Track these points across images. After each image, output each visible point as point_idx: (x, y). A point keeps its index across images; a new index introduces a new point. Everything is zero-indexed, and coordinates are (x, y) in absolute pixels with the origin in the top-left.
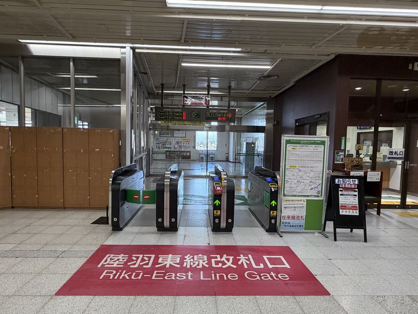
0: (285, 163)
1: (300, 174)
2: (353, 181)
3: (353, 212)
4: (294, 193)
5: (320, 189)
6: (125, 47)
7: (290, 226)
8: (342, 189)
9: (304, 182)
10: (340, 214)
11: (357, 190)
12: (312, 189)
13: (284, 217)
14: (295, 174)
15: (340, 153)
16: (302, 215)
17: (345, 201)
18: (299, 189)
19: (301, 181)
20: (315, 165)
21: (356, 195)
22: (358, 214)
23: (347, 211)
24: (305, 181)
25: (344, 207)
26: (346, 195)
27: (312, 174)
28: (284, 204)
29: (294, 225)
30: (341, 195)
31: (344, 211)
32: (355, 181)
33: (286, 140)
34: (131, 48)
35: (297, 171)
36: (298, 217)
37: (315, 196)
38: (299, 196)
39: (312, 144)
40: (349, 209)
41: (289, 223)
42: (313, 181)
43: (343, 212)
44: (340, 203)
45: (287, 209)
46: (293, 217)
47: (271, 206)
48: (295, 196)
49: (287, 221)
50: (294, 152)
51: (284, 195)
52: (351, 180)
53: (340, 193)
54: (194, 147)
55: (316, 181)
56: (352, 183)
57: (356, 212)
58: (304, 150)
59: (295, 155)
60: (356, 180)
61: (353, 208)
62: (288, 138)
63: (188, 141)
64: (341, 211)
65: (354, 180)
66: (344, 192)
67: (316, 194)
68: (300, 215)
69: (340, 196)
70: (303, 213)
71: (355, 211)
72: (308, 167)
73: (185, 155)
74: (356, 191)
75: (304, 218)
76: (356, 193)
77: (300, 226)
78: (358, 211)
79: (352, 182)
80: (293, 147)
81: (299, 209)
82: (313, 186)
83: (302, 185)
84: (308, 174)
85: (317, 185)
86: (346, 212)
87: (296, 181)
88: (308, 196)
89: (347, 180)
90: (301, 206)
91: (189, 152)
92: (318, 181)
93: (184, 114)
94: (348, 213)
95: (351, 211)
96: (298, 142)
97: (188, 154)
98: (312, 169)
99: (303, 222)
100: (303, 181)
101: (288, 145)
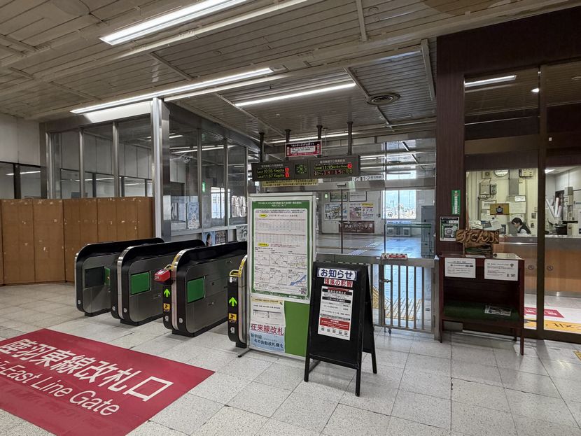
0: (253, 239)
1: (275, 257)
2: (347, 274)
3: (340, 333)
4: (268, 289)
5: (306, 285)
6: (151, 99)
7: (262, 342)
8: (326, 288)
9: (279, 271)
10: (319, 333)
11: (352, 291)
12: (292, 284)
13: (254, 326)
14: (267, 257)
15: (451, 222)
16: (281, 327)
17: (330, 309)
18: (274, 283)
19: (276, 268)
20: (295, 243)
21: (349, 302)
22: (348, 339)
23: (331, 329)
24: (282, 270)
25: (327, 322)
26: (333, 299)
27: (291, 259)
28: (253, 305)
29: (268, 341)
30: (324, 298)
31: (326, 328)
32: (351, 274)
33: (253, 203)
34: (159, 98)
35: (269, 251)
36: (274, 329)
37: (299, 297)
38: (274, 294)
39: (288, 206)
40: (335, 326)
41: (260, 337)
42: (294, 270)
43: (323, 329)
44: (321, 312)
45: (258, 314)
46: (267, 329)
47: (230, 305)
48: (269, 293)
49: (258, 333)
50: (263, 221)
51: (253, 291)
52: (345, 271)
53: (323, 294)
54: (379, 215)
55: (298, 270)
56: (345, 278)
57: (346, 334)
58: (277, 218)
59: (265, 226)
60: (353, 272)
61: (341, 325)
62: (255, 200)
63: (370, 207)
64: (320, 327)
65: (349, 272)
66: (329, 294)
67: (300, 294)
68: (277, 327)
69: (322, 300)
70: (281, 323)
71: (343, 331)
72: (284, 246)
73: (366, 226)
74: (350, 294)
75: (283, 332)
76: (350, 298)
77: (278, 345)
78: (349, 332)
79: (345, 276)
80: (262, 214)
81: (274, 316)
82: (295, 279)
83: (277, 277)
84: (285, 259)
85: (300, 279)
86: (329, 330)
87: (268, 269)
88: (288, 296)
89: (338, 271)
90: (277, 310)
91: (373, 222)
92: (301, 271)
93: (287, 170)
94: (331, 334)
95: (337, 330)
96: (267, 205)
97: (371, 226)
98: (290, 249)
99: (281, 339)
100: (278, 269)
101: (255, 210)
